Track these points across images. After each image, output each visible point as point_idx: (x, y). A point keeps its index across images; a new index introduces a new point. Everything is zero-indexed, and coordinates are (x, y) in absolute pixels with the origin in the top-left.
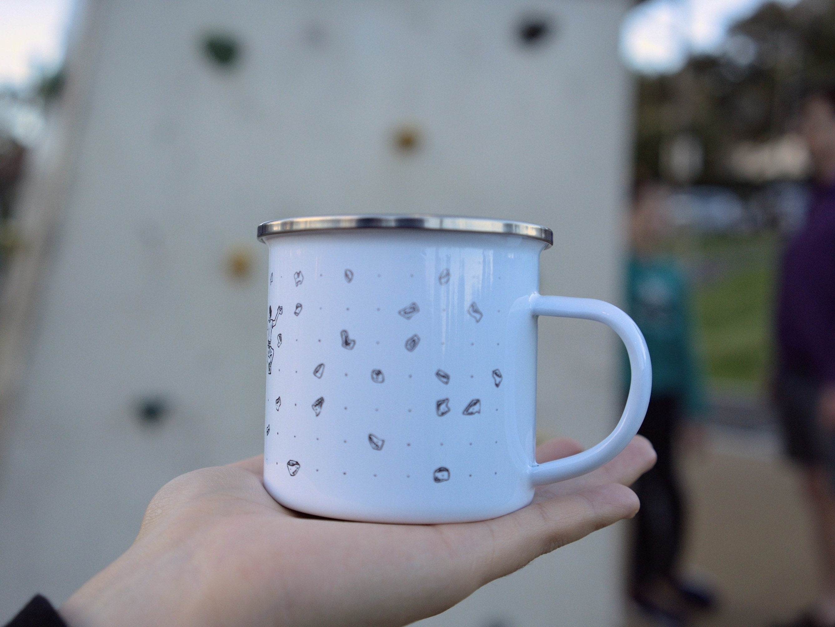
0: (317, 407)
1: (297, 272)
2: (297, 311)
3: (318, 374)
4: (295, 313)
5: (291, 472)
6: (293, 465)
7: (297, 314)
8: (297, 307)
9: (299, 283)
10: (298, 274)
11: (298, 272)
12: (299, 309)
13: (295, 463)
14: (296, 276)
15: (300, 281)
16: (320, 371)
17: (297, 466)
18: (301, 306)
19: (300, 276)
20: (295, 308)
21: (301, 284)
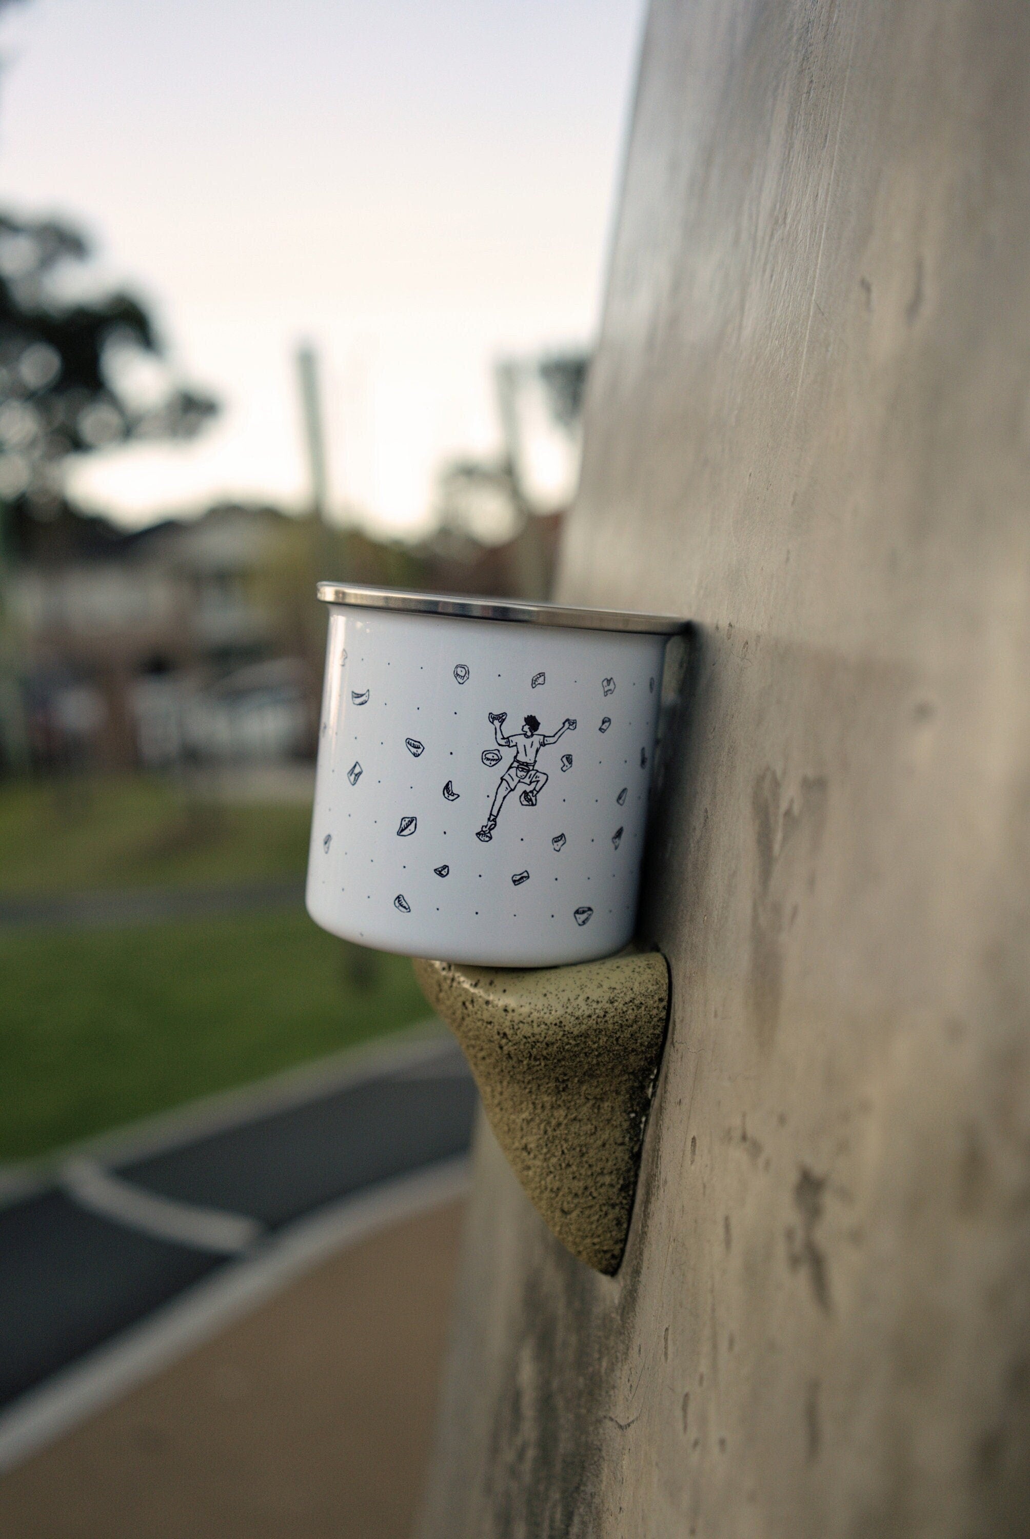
0: (617, 840)
1: (606, 679)
2: (604, 727)
3: (621, 801)
4: (600, 729)
5: (580, 921)
6: (584, 912)
7: (603, 731)
8: (604, 722)
9: (610, 692)
10: (609, 681)
11: (609, 678)
12: (607, 724)
13: (586, 909)
14: (605, 683)
15: (610, 690)
16: (623, 798)
17: (589, 912)
18: (609, 720)
19: (612, 683)
20: (601, 722)
21: (611, 693)
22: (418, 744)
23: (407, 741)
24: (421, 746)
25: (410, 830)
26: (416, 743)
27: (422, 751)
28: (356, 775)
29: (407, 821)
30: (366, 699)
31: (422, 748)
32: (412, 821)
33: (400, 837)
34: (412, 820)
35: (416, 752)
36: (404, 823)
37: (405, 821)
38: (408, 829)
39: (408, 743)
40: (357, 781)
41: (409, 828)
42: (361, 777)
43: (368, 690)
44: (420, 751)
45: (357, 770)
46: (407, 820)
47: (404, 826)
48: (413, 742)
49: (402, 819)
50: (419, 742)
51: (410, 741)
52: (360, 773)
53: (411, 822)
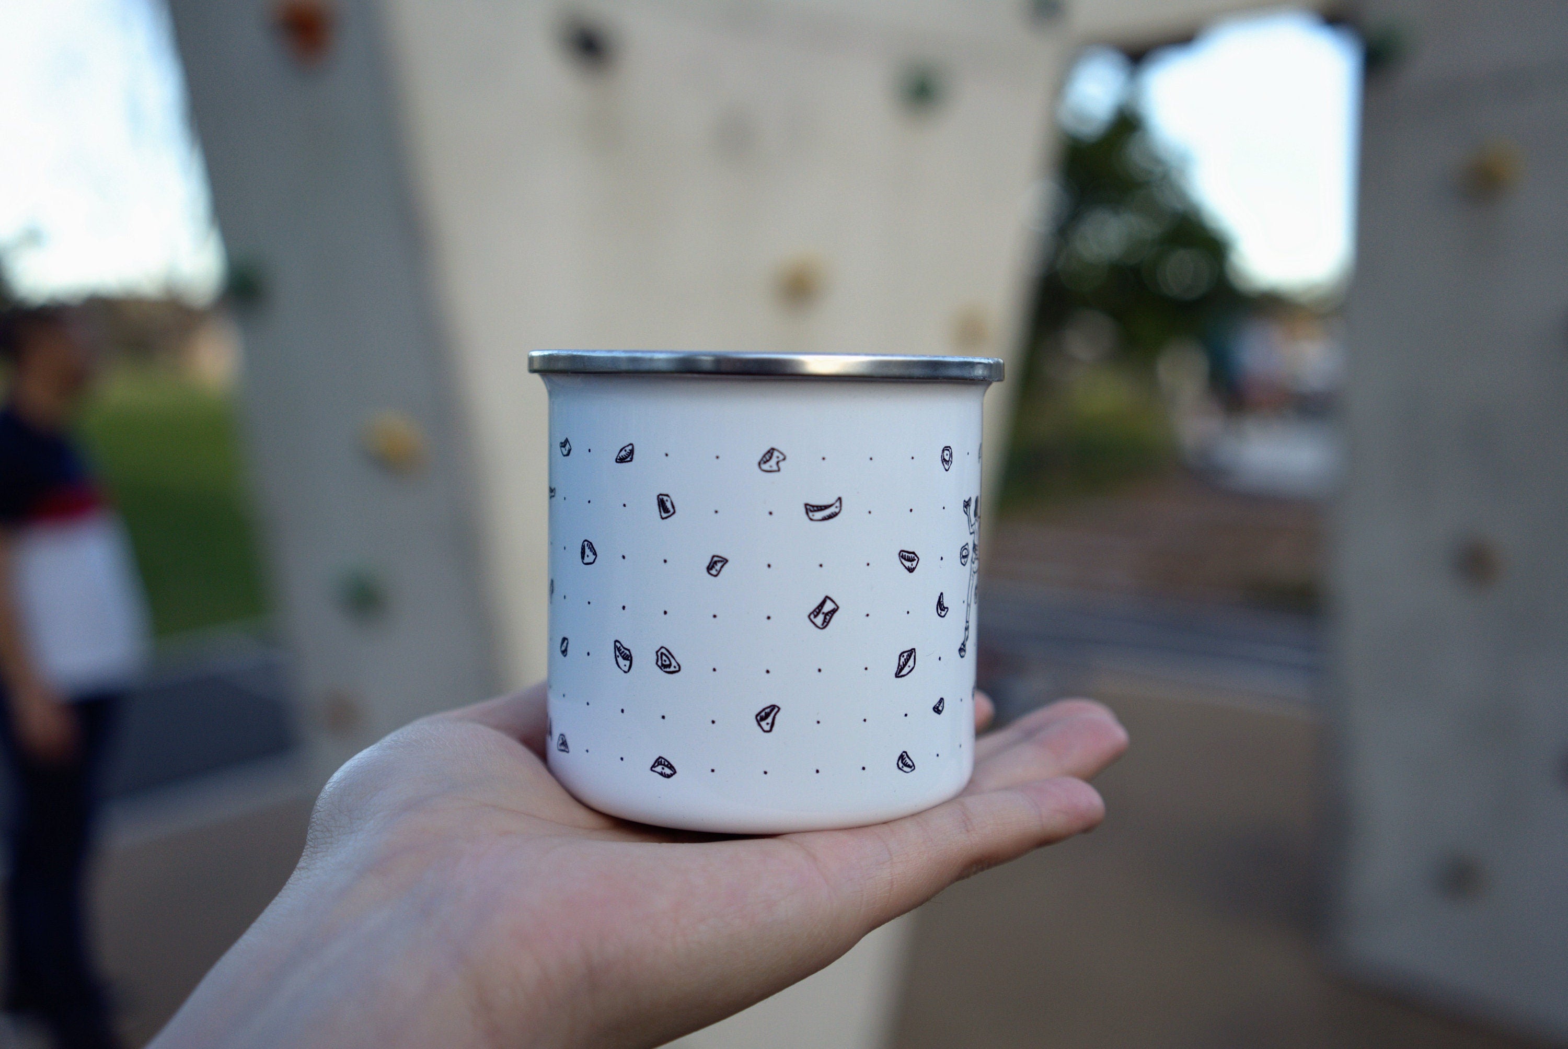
22: (913, 555)
23: (901, 554)
24: (916, 558)
25: (909, 666)
26: (910, 555)
27: (918, 562)
28: (826, 614)
29: (905, 657)
30: (837, 510)
31: (917, 559)
32: (911, 654)
33: (900, 679)
34: (912, 651)
35: (910, 566)
36: (902, 660)
37: (903, 656)
38: (907, 666)
39: (902, 557)
40: (828, 623)
41: (908, 664)
42: (836, 615)
43: (840, 499)
44: (914, 563)
45: (828, 607)
46: (905, 655)
47: (903, 662)
48: (907, 554)
49: (900, 656)
50: (913, 553)
51: (904, 554)
52: (833, 611)
53: (909, 656)
